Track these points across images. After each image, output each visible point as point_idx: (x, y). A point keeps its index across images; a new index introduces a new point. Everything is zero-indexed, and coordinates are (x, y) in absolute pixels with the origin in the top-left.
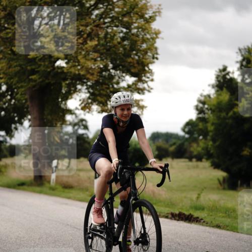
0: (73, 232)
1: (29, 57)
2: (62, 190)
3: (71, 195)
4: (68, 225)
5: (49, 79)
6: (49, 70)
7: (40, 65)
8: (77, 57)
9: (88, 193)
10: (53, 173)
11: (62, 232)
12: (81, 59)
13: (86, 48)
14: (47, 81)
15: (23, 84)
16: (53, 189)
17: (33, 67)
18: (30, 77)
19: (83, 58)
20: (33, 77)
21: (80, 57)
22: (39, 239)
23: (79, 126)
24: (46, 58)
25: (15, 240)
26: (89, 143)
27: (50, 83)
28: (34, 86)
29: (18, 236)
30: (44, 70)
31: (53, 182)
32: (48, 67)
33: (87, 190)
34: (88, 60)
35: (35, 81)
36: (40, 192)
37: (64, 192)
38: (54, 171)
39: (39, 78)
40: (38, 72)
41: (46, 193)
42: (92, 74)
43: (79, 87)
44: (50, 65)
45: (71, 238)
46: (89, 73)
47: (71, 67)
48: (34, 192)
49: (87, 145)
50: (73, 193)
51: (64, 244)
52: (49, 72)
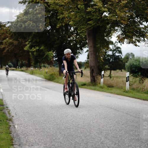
0: (115, 112)
1: (87, 11)
2: (107, 88)
3: (112, 91)
4: (112, 108)
5: (99, 24)
6: (98, 18)
7: (93, 16)
8: (115, 10)
9: (122, 90)
10: (102, 78)
11: (109, 112)
12: (118, 11)
13: (121, 5)
14: (98, 25)
15: (84, 26)
16: (102, 88)
17: (90, 17)
18: (88, 23)
19: (119, 11)
20: (90, 22)
21: (117, 11)
22: (95, 116)
23: (116, 51)
24: (97, 11)
25: (81, 116)
26: (122, 61)
27: (99, 25)
28: (90, 28)
29: (83, 114)
30: (96, 18)
31: (102, 84)
32: (98, 16)
33: (122, 88)
34: (122, 12)
35: (91, 25)
36: (95, 90)
37: (108, 89)
38: (102, 77)
39: (93, 23)
40: (92, 19)
41: (98, 90)
42: (124, 20)
43: (116, 28)
44: (99, 15)
45: (114, 115)
46: (122, 19)
47: (112, 16)
48: (91, 89)
49: (121, 62)
50: (114, 90)
51: (110, 119)
52: (99, 19)
